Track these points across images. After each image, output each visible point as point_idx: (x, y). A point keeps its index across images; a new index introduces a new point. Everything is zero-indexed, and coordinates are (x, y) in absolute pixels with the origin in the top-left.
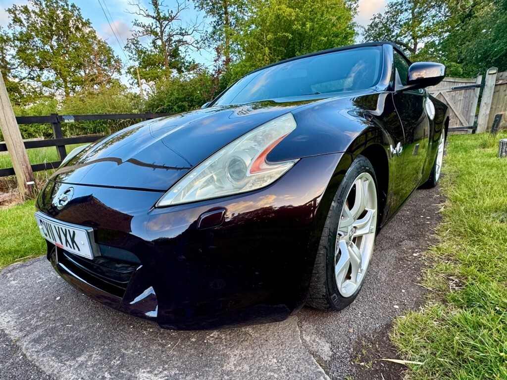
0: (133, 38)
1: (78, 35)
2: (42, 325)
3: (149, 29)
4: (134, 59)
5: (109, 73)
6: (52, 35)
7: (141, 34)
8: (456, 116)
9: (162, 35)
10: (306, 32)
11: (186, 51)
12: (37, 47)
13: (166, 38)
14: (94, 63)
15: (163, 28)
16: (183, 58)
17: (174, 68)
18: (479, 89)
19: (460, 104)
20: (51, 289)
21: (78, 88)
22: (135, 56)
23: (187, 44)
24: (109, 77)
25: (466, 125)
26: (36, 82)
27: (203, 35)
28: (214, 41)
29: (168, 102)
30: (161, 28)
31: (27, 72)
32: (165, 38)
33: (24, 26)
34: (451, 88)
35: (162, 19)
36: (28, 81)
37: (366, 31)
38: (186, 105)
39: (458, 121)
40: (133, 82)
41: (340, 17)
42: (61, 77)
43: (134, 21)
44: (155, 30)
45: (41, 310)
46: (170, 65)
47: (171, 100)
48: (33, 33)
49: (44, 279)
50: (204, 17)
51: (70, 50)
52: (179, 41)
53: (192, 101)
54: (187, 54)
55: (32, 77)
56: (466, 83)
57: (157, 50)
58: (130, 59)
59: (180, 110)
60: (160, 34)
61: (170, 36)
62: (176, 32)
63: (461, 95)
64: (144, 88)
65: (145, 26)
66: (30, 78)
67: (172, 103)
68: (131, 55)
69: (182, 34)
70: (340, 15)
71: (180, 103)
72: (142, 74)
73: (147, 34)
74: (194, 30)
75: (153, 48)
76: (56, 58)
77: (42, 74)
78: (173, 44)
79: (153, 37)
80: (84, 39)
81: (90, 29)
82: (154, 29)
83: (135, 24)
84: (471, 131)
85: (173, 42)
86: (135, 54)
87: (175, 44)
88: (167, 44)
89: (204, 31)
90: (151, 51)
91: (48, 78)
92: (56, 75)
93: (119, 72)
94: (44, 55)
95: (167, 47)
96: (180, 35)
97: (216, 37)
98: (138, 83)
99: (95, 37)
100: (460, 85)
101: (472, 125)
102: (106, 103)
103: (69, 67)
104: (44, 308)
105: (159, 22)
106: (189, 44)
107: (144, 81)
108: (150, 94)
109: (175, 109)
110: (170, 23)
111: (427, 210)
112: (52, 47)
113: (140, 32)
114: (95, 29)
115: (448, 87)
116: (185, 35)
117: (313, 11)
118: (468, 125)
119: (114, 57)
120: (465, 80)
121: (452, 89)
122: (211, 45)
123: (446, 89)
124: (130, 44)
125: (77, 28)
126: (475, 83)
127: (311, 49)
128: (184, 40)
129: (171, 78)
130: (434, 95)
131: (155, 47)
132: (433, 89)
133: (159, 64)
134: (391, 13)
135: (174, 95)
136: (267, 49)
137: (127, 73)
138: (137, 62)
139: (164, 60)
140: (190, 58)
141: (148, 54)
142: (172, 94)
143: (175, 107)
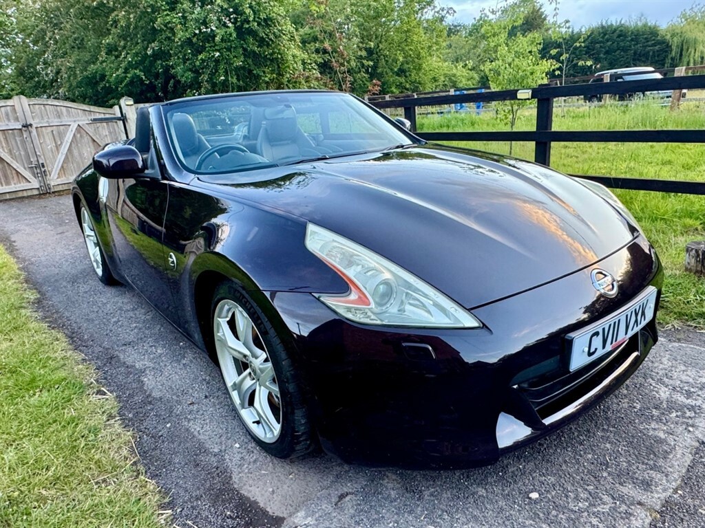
18: (121, 122)
34: (90, 118)
56: (104, 113)
63: (104, 129)
100: (99, 116)
120: (101, 110)
121: (91, 120)
123: (84, 120)
126: (114, 114)
130: (71, 127)
132: (66, 119)
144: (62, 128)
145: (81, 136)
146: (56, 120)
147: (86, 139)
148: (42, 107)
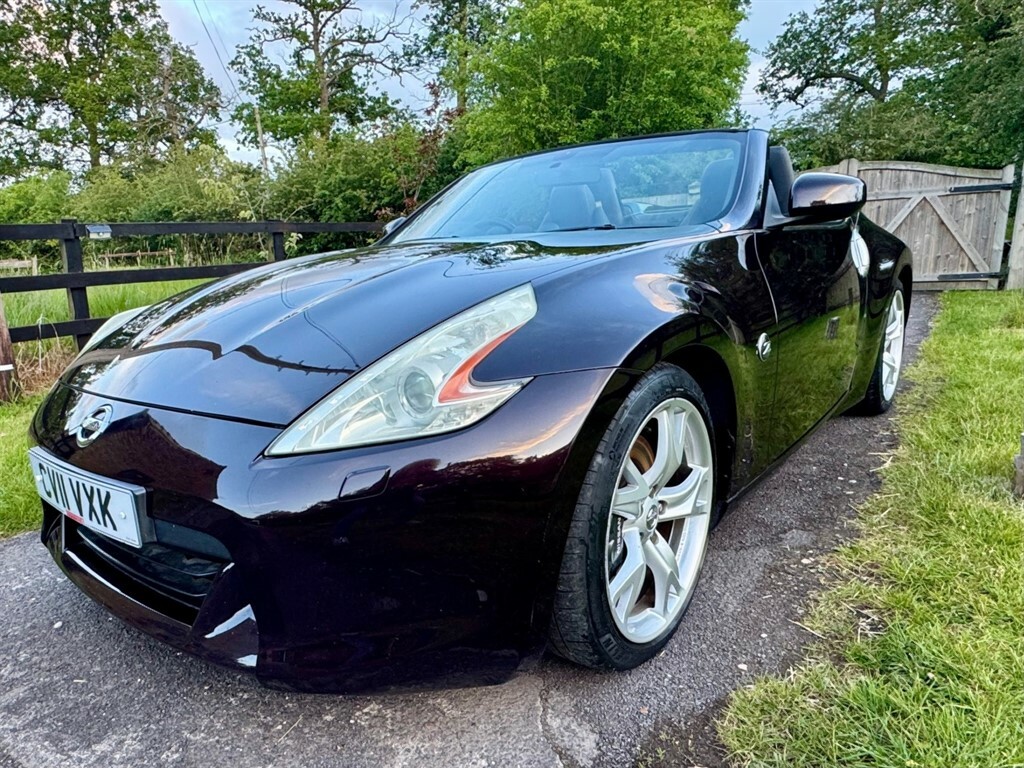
0: (251, 43)
1: (129, 32)
2: (25, 679)
3: (289, 26)
4: (251, 88)
5: (192, 118)
6: (71, 29)
7: (270, 37)
8: (962, 249)
9: (317, 40)
10: (630, 56)
11: (367, 76)
12: (36, 55)
13: (326, 47)
14: (160, 94)
15: (320, 26)
16: (361, 91)
17: (342, 111)
18: (1009, 192)
19: (968, 224)
20: (42, 605)
21: (120, 147)
22: (253, 83)
23: (373, 61)
25: (983, 269)
26: (25, 130)
27: (407, 43)
28: (432, 58)
30: (315, 26)
31: (7, 107)
32: (323, 47)
33: (10, 10)
34: (949, 188)
35: (319, 5)
36: (9, 127)
37: (773, 49)
39: (967, 261)
40: (246, 139)
41: (704, 29)
42: (84, 122)
43: (256, 9)
44: (303, 29)
45: (21, 647)
46: (331, 104)
48: (28, 26)
49: (29, 584)
50: (412, 7)
51: (110, 63)
52: (354, 54)
54: (371, 81)
55: (18, 118)
56: (980, 179)
57: (304, 72)
58: (244, 89)
60: (311, 38)
61: (335, 43)
62: (349, 34)
63: (969, 205)
64: (268, 156)
65: (281, 19)
66: (14, 122)
68: (245, 80)
69: (361, 40)
70: (704, 24)
72: (268, 122)
73: (283, 37)
74: (389, 33)
75: (295, 67)
76: (75, 82)
77: (41, 113)
78: (339, 62)
79: (296, 44)
80: (142, 41)
81: (154, 21)
82: (300, 26)
83: (258, 16)
84: (995, 283)
85: (340, 55)
86: (253, 79)
87: (344, 60)
88: (326, 59)
89: (412, 35)
90: (292, 73)
91: (55, 122)
92: (72, 117)
93: (216, 115)
94: (49, 72)
95: (326, 66)
96: (358, 41)
97: (437, 49)
98: (254, 141)
99: (167, 38)
100: (967, 183)
101: (997, 269)
102: (182, 184)
103: (103, 100)
104: (29, 644)
105: (312, 12)
106: (377, 62)
107: (269, 136)
108: (282, 169)
109: (337, 205)
110: (336, 16)
112: (68, 56)
113: (267, 32)
114: (166, 21)
115: (941, 186)
116: (369, 42)
117: (646, 12)
118: (987, 271)
119: (203, 79)
120: (978, 173)
121: (950, 190)
123: (937, 191)
124: (244, 56)
125: (128, 19)
126: (1000, 180)
127: (641, 91)
128: (365, 52)
129: (334, 133)
130: (910, 201)
131: (299, 66)
132: (908, 188)
133: (306, 102)
134: (828, 13)
135: (337, 173)
136: (544, 88)
137: (233, 118)
138: (257, 96)
139: (319, 94)
140: (377, 89)
141: (283, 81)
142: (332, 171)
143: (338, 200)
144: (895, 202)
145: (922, 216)
146: (891, 191)
147: (928, 220)
148: (878, 172)
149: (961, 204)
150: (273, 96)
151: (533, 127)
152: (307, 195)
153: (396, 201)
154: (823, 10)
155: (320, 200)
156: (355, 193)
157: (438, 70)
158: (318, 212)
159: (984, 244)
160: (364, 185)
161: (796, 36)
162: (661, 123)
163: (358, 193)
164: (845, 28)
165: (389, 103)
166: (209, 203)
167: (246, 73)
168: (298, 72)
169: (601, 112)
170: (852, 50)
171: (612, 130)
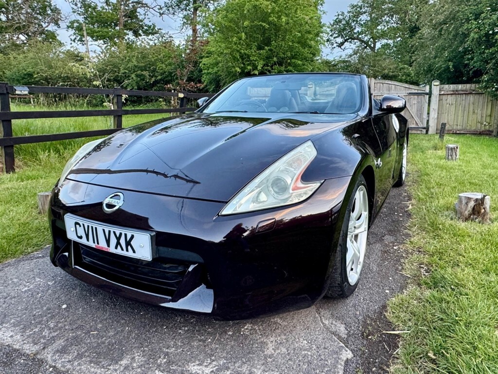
4: (79, 12)
8: (413, 117)
11: (145, 14)
16: (141, 21)
17: (131, 29)
18: (428, 96)
19: (414, 107)
22: (80, 10)
23: (148, 7)
24: (42, 29)
25: (420, 125)
29: (125, 69)
34: (407, 92)
38: (147, 75)
39: (415, 122)
40: (75, 39)
46: (125, 26)
47: (129, 67)
52: (138, 2)
53: (154, 71)
56: (418, 90)
57: (110, 8)
58: (74, 12)
59: (139, 79)
67: (130, 71)
68: (75, 8)
71: (140, 71)
72: (89, 31)
75: (105, 4)
78: (130, 5)
84: (425, 131)
85: (130, 2)
86: (80, 8)
87: (132, 5)
88: (122, 3)
90: (103, 8)
93: (57, 24)
98: (81, 40)
101: (425, 126)
106: (150, 8)
107: (89, 38)
109: (132, 78)
111: (399, 208)
115: (404, 92)
118: (422, 126)
119: (50, 5)
122: (175, 13)
128: (144, 2)
129: (126, 40)
131: (107, 4)
132: (393, 92)
133: (111, 23)
134: (353, 13)
135: (132, 62)
136: (243, 34)
137: (68, 27)
138: (82, 16)
139: (118, 20)
140: (150, 21)
141: (98, 11)
142: (129, 61)
143: (133, 76)
148: (381, 84)
149: (412, 99)
150: (92, 18)
151: (238, 51)
152: (116, 72)
153: (165, 78)
154: (350, 12)
155: (123, 75)
156: (142, 73)
157: (182, 16)
158: (122, 81)
159: (420, 116)
160: (148, 69)
161: (340, 21)
162: (295, 55)
163: (144, 73)
164: (359, 19)
165: (156, 28)
166: (57, 72)
167: (76, 5)
168: (106, 7)
169: (269, 48)
170: (362, 30)
171: (274, 56)
